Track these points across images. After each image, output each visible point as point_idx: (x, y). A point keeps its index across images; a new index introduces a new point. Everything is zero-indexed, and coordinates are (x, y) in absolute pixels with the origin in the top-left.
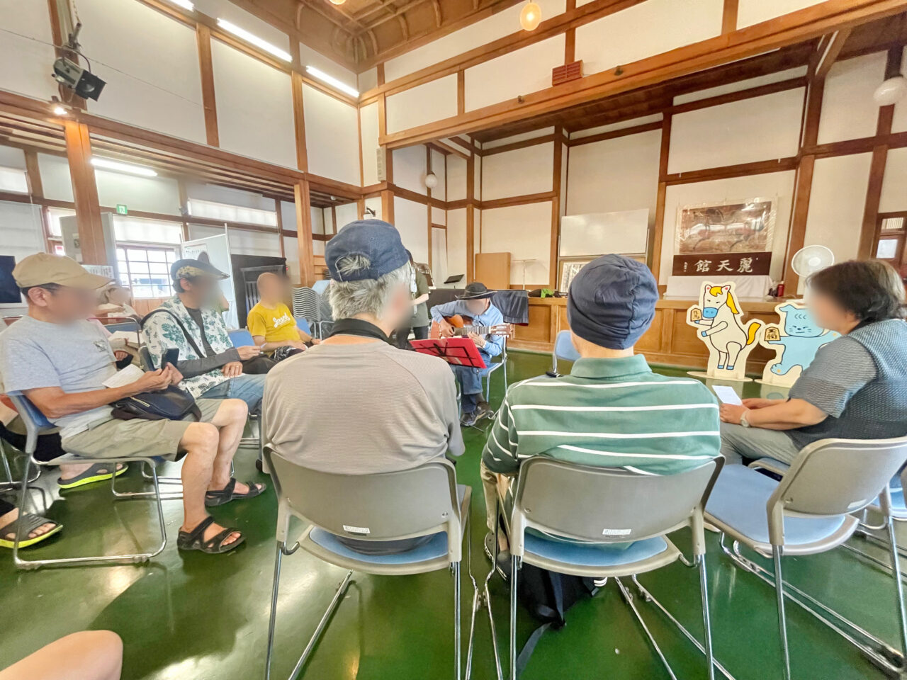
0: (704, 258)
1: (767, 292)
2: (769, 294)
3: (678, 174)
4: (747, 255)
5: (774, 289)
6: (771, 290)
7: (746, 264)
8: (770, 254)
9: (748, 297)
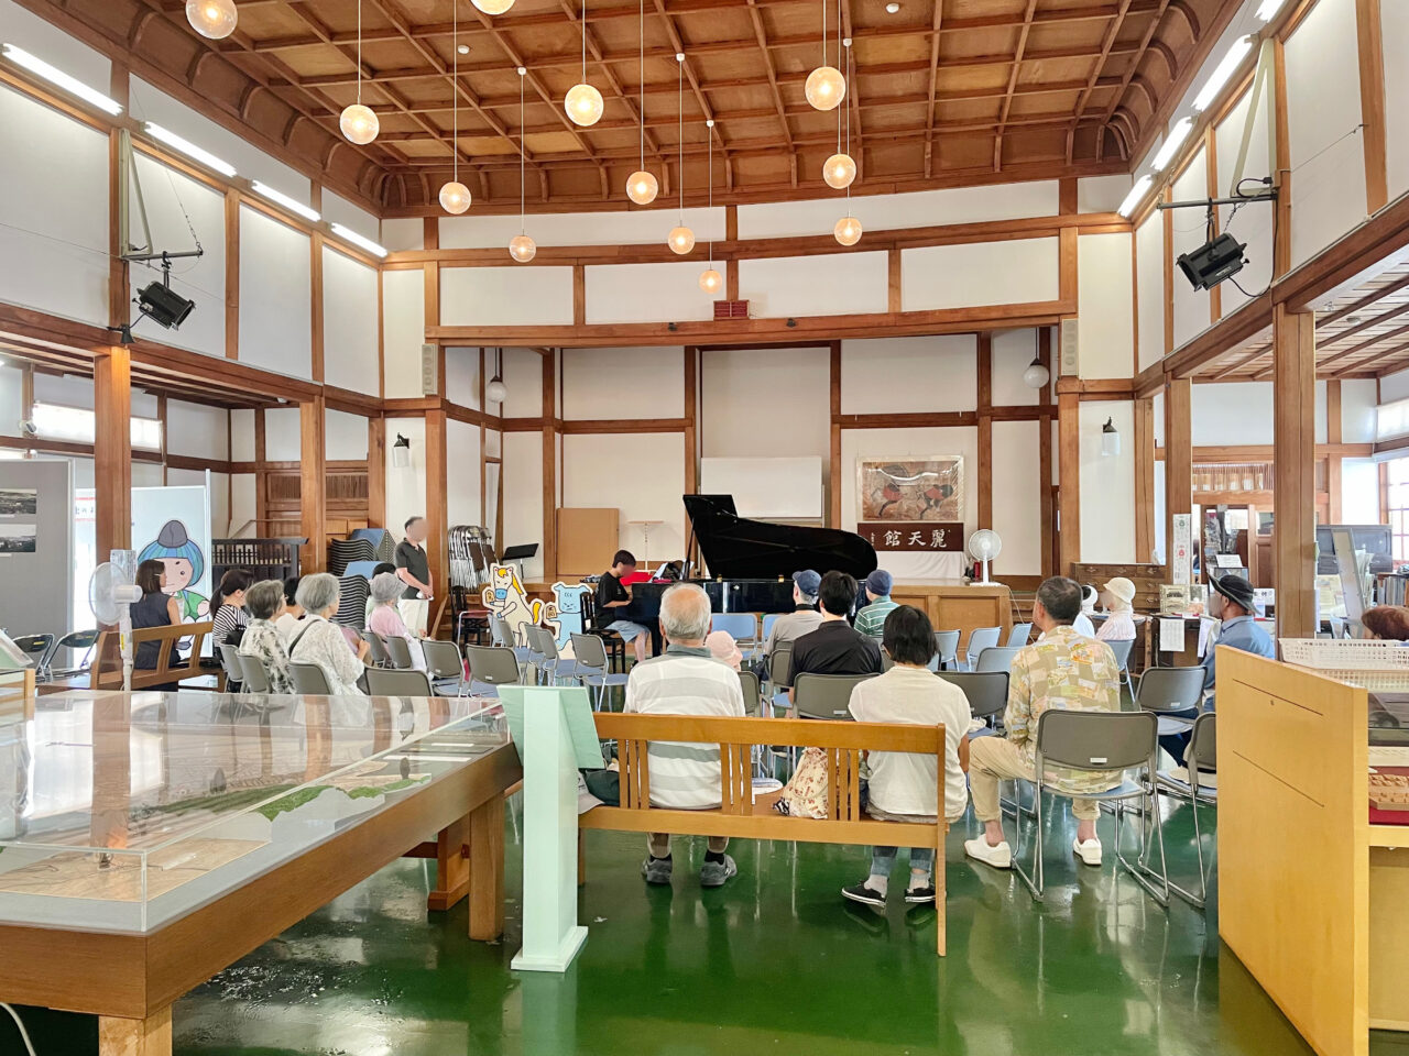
0: (893, 528)
1: (964, 572)
2: (966, 575)
3: (854, 416)
4: (938, 526)
5: (971, 568)
6: (967, 569)
7: (938, 537)
8: (962, 524)
9: (945, 579)
